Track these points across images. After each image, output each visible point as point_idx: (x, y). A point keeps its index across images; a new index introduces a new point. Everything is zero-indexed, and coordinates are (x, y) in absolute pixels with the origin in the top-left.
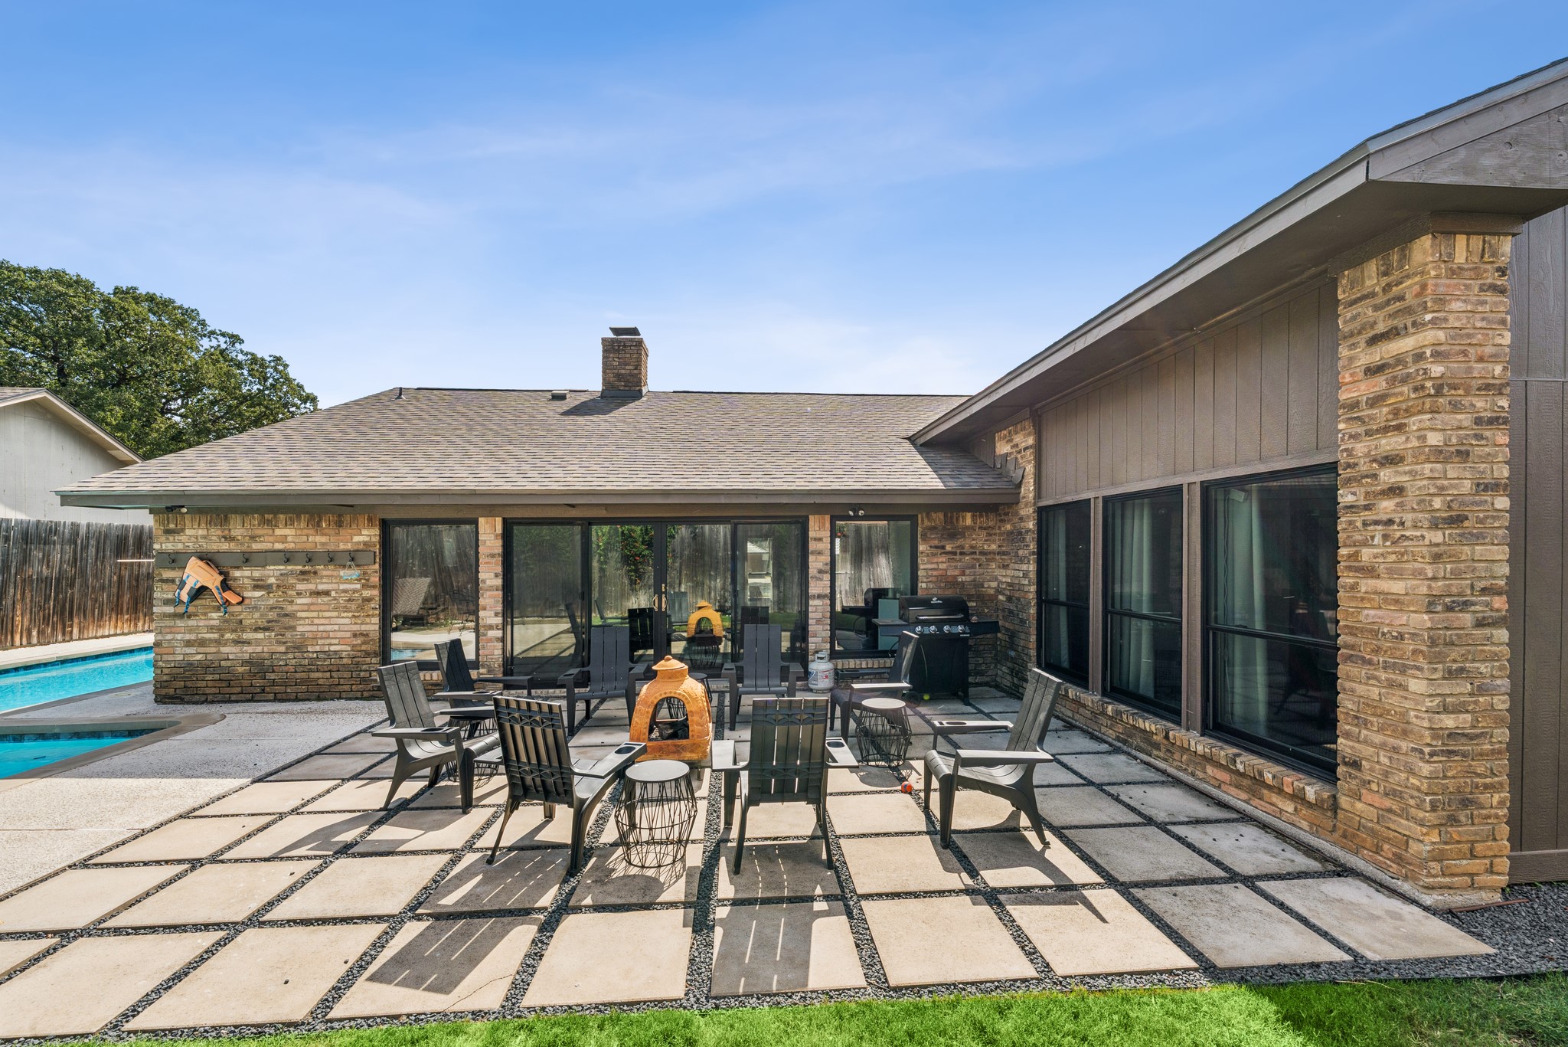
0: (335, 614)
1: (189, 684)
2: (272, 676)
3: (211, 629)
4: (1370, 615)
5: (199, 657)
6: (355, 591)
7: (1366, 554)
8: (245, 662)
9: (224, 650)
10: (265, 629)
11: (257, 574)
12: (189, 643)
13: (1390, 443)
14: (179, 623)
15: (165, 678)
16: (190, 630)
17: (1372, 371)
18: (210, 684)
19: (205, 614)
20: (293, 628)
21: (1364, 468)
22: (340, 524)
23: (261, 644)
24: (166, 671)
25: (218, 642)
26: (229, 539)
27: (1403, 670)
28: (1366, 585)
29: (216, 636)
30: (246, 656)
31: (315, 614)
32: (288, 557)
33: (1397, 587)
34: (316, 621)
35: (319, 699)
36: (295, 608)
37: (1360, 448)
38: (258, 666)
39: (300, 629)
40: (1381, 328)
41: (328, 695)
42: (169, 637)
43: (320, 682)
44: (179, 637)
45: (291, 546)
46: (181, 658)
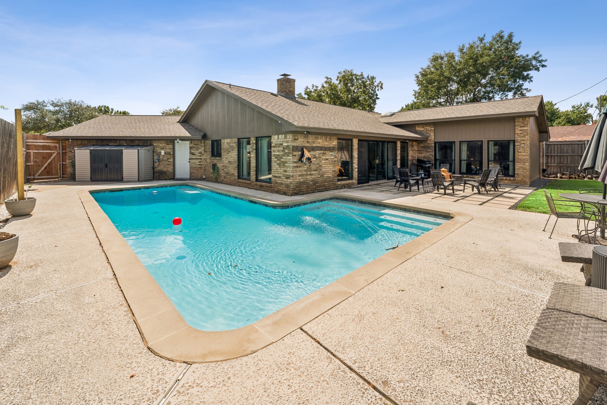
0: (329, 165)
1: (300, 189)
2: (317, 184)
3: (305, 171)
4: (520, 157)
5: (302, 180)
6: (333, 159)
7: (520, 150)
8: (312, 181)
9: (308, 177)
10: (316, 170)
11: (314, 153)
12: (300, 176)
13: (522, 138)
14: (298, 169)
15: (294, 187)
16: (300, 171)
17: (520, 130)
18: (304, 188)
19: (303, 166)
20: (321, 170)
21: (519, 141)
22: (330, 139)
23: (315, 175)
24: (295, 185)
25: (306, 175)
26: (308, 142)
27: (525, 163)
28: (520, 154)
29: (305, 173)
30: (312, 179)
31: (325, 166)
32: (321, 148)
33: (524, 154)
34: (326, 168)
35: (327, 190)
36: (322, 164)
37: (519, 139)
38: (315, 182)
39: (323, 170)
40: (522, 126)
41: (328, 189)
42: (295, 174)
43: (327, 185)
44: (297, 173)
45: (321, 145)
46: (298, 180)
